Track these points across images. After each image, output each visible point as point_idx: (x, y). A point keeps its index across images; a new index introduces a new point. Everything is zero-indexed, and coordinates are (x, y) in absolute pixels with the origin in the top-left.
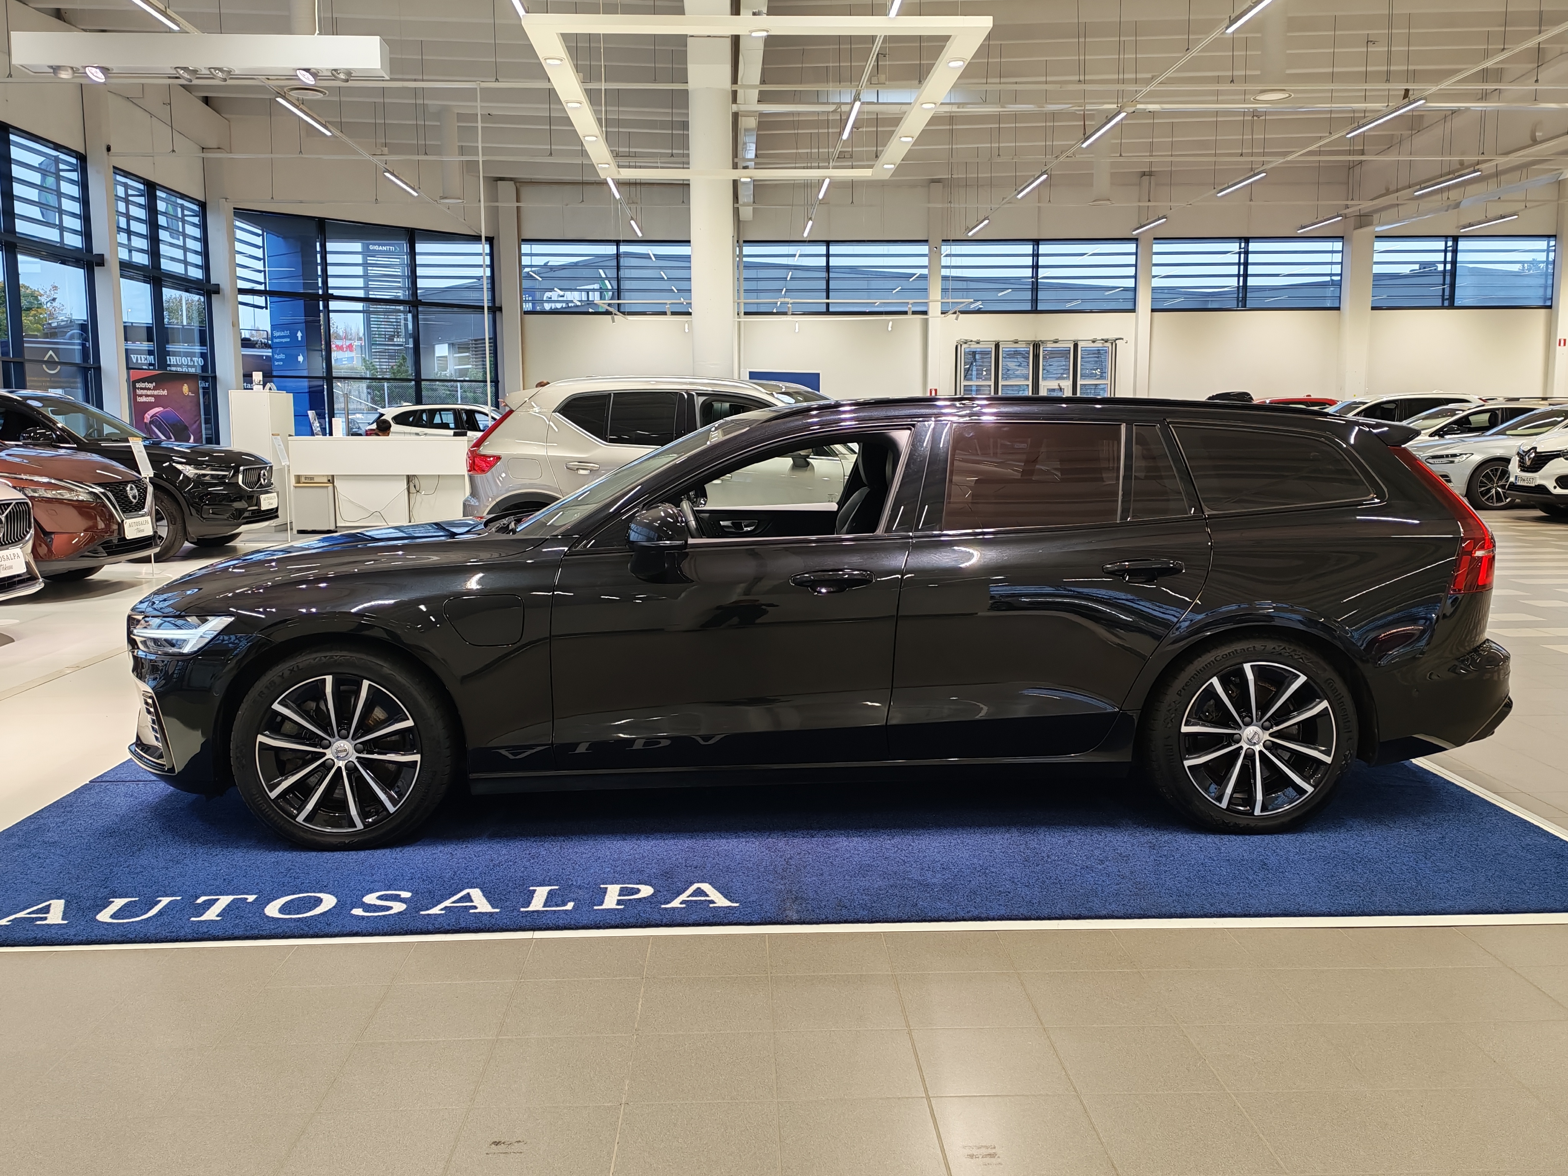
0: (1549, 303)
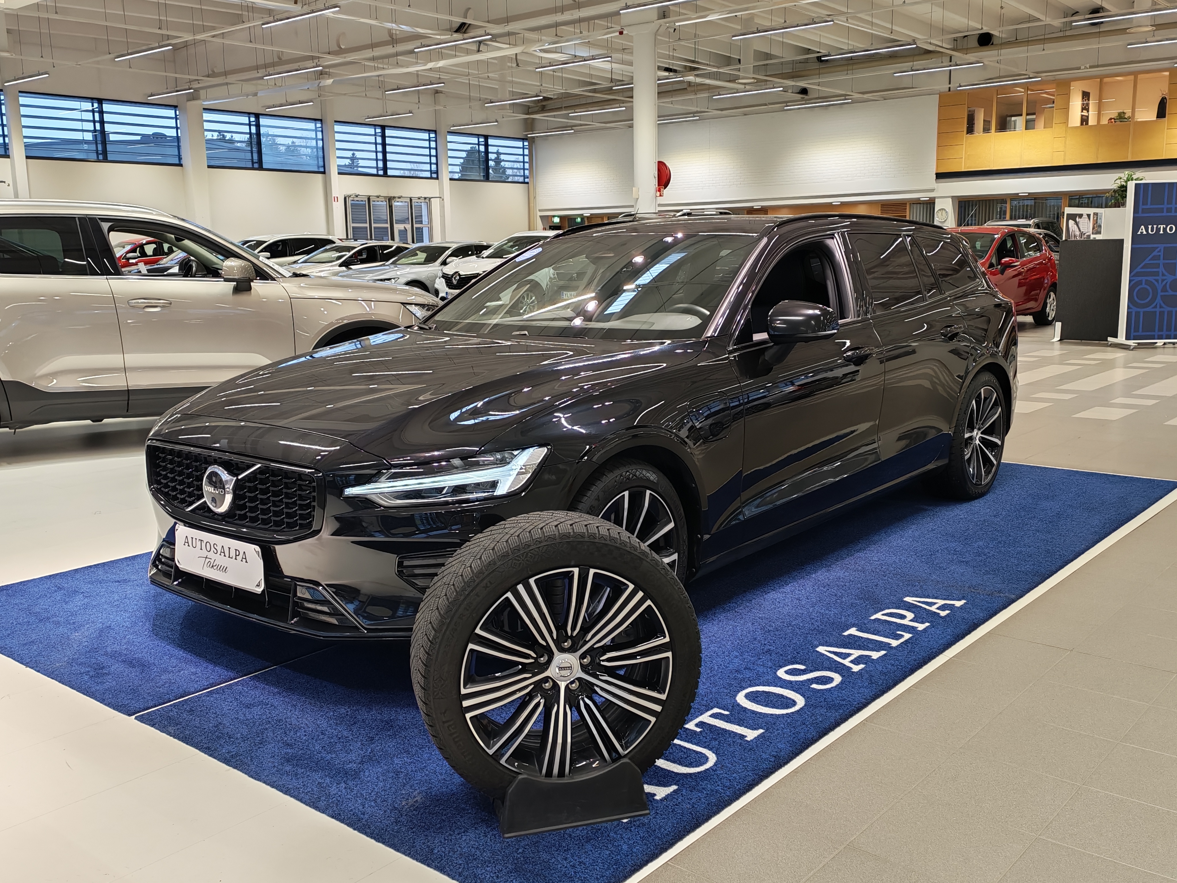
0: (322, 170)
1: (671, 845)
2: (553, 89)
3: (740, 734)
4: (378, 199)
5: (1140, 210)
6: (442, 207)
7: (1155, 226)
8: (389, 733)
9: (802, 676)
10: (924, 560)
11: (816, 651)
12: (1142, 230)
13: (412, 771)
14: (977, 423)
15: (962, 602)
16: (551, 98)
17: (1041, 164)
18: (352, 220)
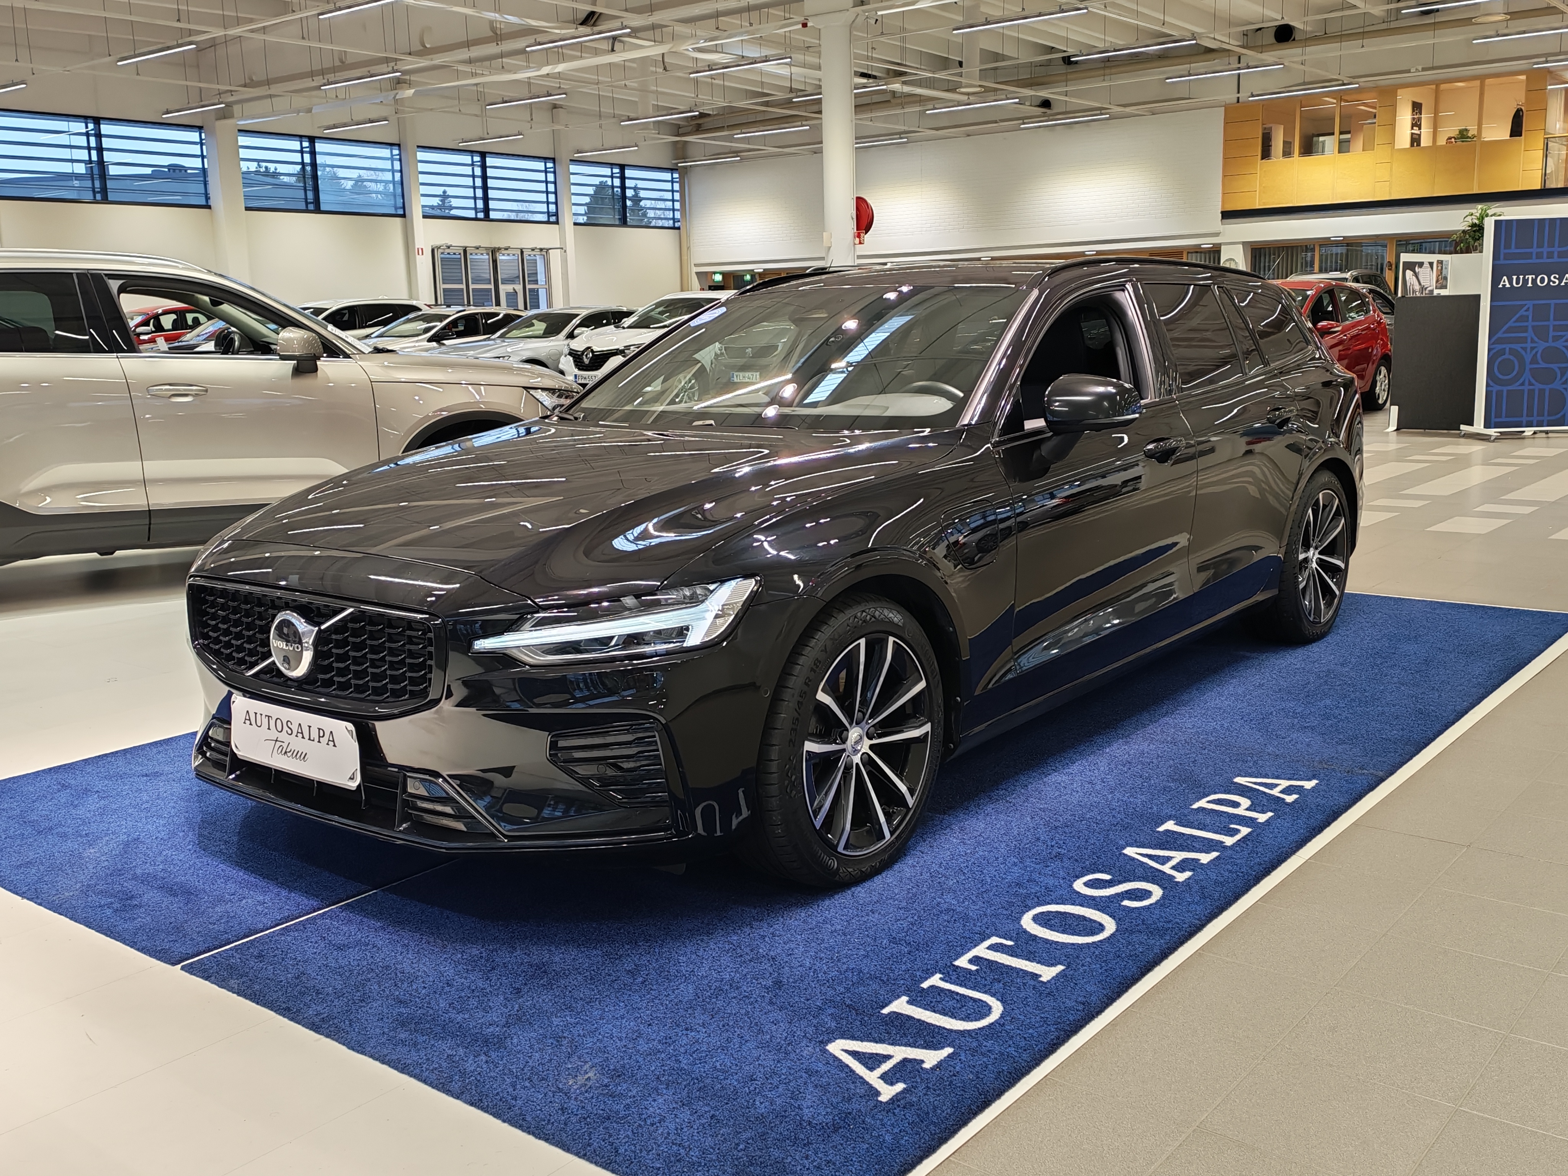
0: (401, 212)
1: (952, 1132)
2: (712, 103)
3: (1032, 973)
4: (477, 251)
5: (1502, 257)
6: (564, 261)
7: (1521, 277)
8: (542, 982)
9: (1108, 890)
10: (1254, 726)
11: (1124, 854)
12: (1505, 282)
13: (579, 1035)
14: (1313, 540)
15: (1314, 783)
16: (709, 115)
17: (1360, 198)
18: (443, 280)
